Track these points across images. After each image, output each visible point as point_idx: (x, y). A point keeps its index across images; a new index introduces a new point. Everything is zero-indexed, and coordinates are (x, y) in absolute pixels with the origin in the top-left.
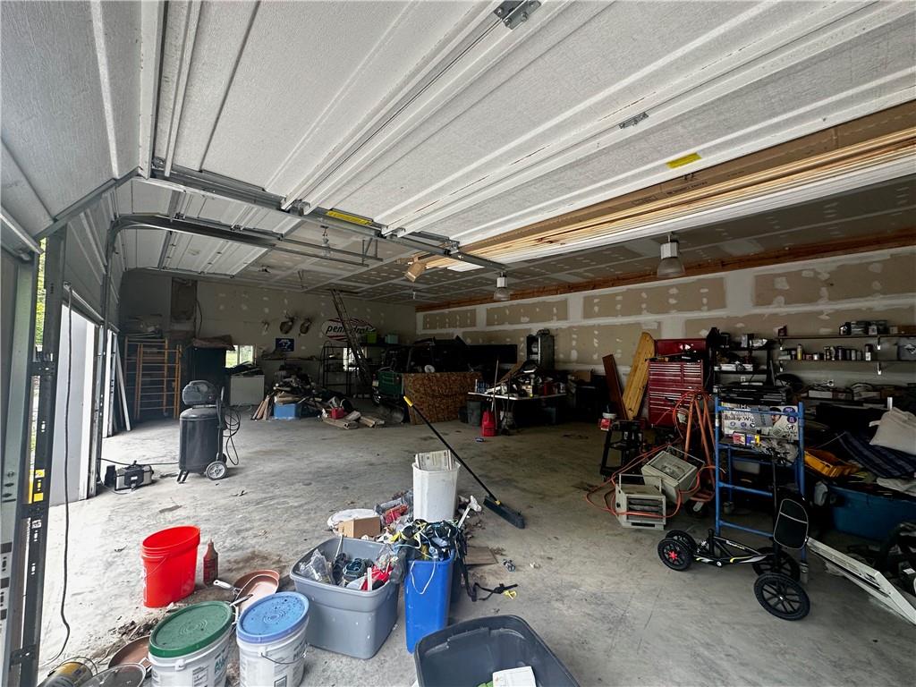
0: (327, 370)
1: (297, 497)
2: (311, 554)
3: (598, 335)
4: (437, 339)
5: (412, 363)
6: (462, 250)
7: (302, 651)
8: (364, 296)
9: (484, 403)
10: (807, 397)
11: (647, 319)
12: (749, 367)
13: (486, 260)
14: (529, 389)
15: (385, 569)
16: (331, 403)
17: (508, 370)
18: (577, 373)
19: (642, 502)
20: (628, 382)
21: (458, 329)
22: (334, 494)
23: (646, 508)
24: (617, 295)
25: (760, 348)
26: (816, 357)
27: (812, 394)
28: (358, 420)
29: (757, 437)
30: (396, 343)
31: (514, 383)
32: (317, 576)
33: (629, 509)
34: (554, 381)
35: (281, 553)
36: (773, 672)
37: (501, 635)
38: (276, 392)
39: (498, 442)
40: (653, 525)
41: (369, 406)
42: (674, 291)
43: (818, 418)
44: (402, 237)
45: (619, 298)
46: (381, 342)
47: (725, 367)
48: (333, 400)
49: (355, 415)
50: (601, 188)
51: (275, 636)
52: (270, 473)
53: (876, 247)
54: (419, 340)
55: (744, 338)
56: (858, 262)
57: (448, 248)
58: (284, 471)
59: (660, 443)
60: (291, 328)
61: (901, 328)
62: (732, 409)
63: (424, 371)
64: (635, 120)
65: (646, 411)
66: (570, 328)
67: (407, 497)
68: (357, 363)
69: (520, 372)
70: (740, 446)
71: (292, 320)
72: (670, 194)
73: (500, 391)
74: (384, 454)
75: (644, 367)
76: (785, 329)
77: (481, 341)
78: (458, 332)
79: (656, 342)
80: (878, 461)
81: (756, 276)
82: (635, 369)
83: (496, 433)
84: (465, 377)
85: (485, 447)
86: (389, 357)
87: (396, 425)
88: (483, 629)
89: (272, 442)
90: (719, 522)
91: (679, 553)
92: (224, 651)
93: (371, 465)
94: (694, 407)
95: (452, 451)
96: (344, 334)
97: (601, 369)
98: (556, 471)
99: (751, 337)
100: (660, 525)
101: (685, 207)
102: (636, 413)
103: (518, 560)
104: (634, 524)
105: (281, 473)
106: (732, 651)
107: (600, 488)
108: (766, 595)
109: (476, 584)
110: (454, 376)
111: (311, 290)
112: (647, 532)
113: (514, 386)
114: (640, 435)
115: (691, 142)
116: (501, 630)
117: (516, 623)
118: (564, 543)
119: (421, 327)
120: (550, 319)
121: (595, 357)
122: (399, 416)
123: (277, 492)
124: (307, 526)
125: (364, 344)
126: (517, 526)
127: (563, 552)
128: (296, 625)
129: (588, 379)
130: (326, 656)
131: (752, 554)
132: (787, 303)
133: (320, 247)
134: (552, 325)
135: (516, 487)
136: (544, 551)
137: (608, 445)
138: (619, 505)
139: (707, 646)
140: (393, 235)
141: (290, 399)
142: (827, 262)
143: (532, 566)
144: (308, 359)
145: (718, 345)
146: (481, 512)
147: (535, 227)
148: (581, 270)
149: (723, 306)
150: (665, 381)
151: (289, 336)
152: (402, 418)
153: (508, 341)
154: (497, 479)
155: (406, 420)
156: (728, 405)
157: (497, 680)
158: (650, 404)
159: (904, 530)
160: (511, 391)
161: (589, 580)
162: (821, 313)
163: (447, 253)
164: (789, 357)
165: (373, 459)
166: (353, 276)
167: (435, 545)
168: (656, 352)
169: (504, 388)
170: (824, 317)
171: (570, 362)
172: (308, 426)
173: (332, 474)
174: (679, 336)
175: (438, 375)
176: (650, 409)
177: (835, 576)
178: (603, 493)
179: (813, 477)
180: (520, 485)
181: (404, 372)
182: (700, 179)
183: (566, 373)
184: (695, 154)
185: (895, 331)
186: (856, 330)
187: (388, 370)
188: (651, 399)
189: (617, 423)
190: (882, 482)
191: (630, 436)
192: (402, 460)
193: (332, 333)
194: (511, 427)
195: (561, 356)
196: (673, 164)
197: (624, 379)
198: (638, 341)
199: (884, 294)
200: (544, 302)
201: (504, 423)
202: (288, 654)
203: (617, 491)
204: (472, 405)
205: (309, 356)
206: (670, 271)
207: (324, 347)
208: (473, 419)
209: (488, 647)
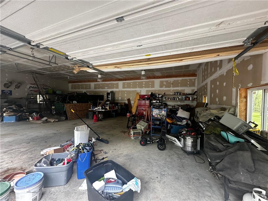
0: (30, 103)
1: (24, 148)
2: (41, 160)
3: (126, 93)
4: (77, 92)
5: (69, 100)
6: (93, 67)
7: (42, 188)
8: (47, 76)
9: (94, 112)
10: (168, 108)
11: (138, 89)
12: (158, 101)
13: (99, 70)
14: (108, 108)
15: (70, 158)
16: (33, 115)
17: (101, 103)
18: (121, 103)
19: (137, 133)
20: (133, 105)
21: (84, 90)
22: (41, 145)
23: (137, 134)
24: (131, 83)
25: (160, 97)
26: (170, 99)
27: (169, 107)
28: (46, 120)
29: (159, 115)
30: (61, 93)
31: (103, 106)
32: (45, 166)
33: (134, 135)
34: (115, 105)
35: (22, 166)
36: (159, 160)
37: (106, 165)
38: (4, 112)
39: (99, 123)
40: (139, 138)
41: (50, 115)
42: (144, 83)
43: (170, 112)
44: (75, 60)
45: (132, 84)
46: (54, 93)
47: (154, 101)
48: (34, 114)
49: (45, 118)
50: (131, 57)
51: (32, 185)
52: (8, 142)
53: (179, 77)
54: (70, 93)
55: (158, 95)
56: (177, 80)
57: (89, 65)
58: (15, 140)
59: (140, 119)
60: (10, 86)
61: (183, 94)
62: (155, 110)
63: (73, 103)
64: (140, 46)
65: (137, 112)
66: (119, 91)
67: (72, 140)
68: (44, 100)
69: (105, 103)
70: (156, 118)
71: (11, 83)
72: (145, 62)
73: (99, 108)
74: (59, 130)
75: (137, 101)
76: (165, 93)
77: (92, 94)
78: (84, 91)
79: (140, 95)
80: (178, 119)
81: (160, 81)
82: (135, 102)
83: (98, 121)
84: (87, 105)
85: (95, 125)
86: (58, 98)
87: (63, 121)
88: (102, 165)
89: (5, 131)
90: (152, 134)
91: (144, 142)
92: (8, 197)
93: (55, 134)
94: (148, 111)
95: (87, 125)
96: (38, 90)
97: (127, 102)
98: (116, 129)
99: (159, 95)
100: (140, 138)
101: (148, 65)
102: (135, 113)
103: (107, 151)
104: (135, 138)
105: (14, 141)
106: (153, 158)
107: (127, 132)
108: (159, 147)
109: (96, 159)
110: (84, 104)
111: (21, 72)
112: (137, 139)
113: (103, 107)
114: (136, 118)
115: (149, 52)
116: (106, 164)
117: (110, 161)
118: (119, 145)
119: (70, 88)
120: (113, 88)
121: (125, 99)
122: (64, 118)
123: (13, 148)
124: (32, 156)
125: (47, 93)
126: (106, 143)
127: (118, 147)
128: (40, 180)
129: (123, 105)
130: (50, 188)
131: (157, 139)
132: (166, 87)
133: (30, 56)
134: (114, 90)
135: (105, 134)
136: (114, 148)
137: (129, 120)
138: (131, 134)
139: (149, 159)
140: (72, 59)
141: (13, 114)
142: (172, 79)
143: (111, 152)
144: (20, 99)
145: (152, 96)
146: (96, 142)
147: (115, 64)
148: (122, 75)
149: (154, 87)
150: (141, 105)
151: (9, 89)
152: (65, 118)
153: (101, 94)
154: (100, 133)
155: (67, 119)
156: (154, 109)
157: (105, 176)
158: (138, 111)
159: (180, 131)
160: (102, 108)
161: (125, 152)
162: (171, 90)
163: (88, 67)
164: (165, 99)
165: (55, 132)
166: (43, 68)
167: (86, 149)
168: (140, 97)
169: (100, 108)
170: (171, 91)
171: (119, 100)
172: (23, 124)
173: (39, 138)
174: (145, 94)
175: (78, 104)
176: (138, 112)
177: (170, 141)
178: (127, 133)
179: (168, 123)
180: (106, 133)
181: (66, 103)
182: (151, 60)
183: (118, 103)
184: (150, 54)
185: (182, 94)
186: (176, 94)
187: (59, 102)
188: (138, 109)
189: (131, 115)
190: (178, 123)
191: (134, 118)
192: (67, 131)
193: (32, 89)
194: (103, 119)
195: (116, 99)
196: (146, 55)
197: (132, 105)
198: (136, 95)
199: (181, 87)
200: (112, 83)
201: (100, 118)
202: (37, 190)
203: (131, 131)
204: (90, 113)
205: (20, 97)
206: (144, 78)
207: (28, 94)
208: (90, 117)
209: (103, 169)
